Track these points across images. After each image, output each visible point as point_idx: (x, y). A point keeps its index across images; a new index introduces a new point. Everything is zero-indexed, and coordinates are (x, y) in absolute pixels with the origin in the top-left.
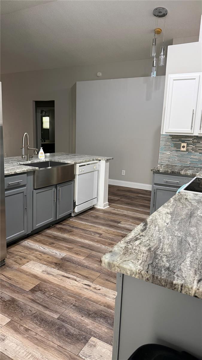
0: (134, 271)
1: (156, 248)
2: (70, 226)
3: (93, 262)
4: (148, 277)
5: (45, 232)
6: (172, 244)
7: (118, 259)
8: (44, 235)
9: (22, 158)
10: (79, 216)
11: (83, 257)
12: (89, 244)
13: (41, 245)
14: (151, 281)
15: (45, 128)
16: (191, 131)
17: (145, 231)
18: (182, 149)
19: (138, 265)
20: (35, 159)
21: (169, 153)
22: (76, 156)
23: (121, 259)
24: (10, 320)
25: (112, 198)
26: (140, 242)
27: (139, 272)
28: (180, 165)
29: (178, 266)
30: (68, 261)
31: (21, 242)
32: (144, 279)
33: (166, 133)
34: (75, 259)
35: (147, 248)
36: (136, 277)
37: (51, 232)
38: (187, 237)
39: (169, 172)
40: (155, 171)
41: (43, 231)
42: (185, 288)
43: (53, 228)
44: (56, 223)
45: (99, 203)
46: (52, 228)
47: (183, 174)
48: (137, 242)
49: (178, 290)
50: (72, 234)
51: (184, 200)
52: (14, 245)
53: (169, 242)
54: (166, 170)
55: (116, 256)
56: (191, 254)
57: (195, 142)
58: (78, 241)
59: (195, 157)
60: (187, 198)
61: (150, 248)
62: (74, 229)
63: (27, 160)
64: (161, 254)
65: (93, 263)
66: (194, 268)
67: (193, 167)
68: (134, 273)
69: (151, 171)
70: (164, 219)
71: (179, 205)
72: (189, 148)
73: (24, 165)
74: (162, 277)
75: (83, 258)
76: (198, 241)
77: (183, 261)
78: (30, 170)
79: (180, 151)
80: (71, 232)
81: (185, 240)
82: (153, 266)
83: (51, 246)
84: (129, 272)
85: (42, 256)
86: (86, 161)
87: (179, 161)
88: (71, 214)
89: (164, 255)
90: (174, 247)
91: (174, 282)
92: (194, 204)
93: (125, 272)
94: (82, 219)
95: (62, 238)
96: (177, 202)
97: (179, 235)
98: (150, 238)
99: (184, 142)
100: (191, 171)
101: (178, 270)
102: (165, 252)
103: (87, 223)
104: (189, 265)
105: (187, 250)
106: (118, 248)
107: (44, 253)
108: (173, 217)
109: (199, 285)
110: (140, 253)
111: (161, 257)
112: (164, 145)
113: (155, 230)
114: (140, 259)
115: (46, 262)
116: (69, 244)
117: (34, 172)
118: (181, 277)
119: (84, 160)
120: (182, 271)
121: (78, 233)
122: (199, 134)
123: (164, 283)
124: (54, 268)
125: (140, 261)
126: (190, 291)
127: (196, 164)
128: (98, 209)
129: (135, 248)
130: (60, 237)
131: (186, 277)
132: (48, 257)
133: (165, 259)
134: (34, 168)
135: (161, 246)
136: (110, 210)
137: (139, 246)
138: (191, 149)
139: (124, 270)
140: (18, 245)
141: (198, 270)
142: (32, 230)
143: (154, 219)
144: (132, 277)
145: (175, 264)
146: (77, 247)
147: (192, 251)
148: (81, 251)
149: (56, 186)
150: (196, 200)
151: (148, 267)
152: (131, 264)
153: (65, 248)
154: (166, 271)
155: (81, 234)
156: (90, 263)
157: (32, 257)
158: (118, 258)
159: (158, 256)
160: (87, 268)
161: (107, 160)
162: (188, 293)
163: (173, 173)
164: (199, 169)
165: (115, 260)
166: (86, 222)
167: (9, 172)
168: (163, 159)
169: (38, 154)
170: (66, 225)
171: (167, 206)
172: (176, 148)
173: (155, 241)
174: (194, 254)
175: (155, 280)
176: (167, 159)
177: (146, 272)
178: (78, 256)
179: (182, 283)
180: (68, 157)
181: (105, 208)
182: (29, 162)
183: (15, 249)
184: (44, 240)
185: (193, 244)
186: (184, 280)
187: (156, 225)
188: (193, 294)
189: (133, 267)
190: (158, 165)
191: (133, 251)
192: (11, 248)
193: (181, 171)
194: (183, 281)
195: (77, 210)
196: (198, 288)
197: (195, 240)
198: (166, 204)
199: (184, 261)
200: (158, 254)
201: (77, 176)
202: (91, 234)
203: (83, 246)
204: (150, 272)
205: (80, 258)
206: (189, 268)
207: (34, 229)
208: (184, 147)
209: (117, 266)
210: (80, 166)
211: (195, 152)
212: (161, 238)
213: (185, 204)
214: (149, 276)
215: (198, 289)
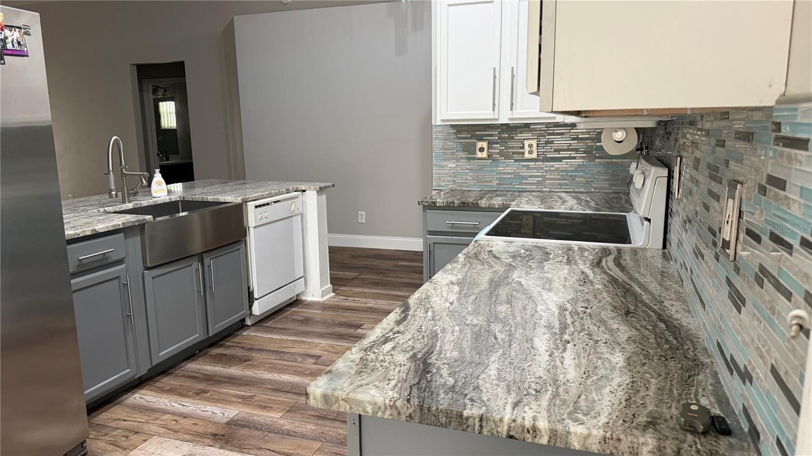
0: (379, 403)
1: (427, 352)
2: (243, 348)
3: (305, 420)
4: (411, 410)
5: (183, 369)
6: (462, 341)
7: (345, 385)
8: (180, 376)
9: (111, 196)
10: (265, 323)
11: (280, 412)
12: (291, 383)
13: (176, 398)
14: (417, 419)
15: (166, 127)
16: (494, 115)
17: (405, 323)
18: (479, 155)
19: (389, 389)
20: (142, 198)
21: (454, 166)
22: (247, 186)
23: (352, 384)
25: (341, 274)
26: (393, 345)
27: (392, 403)
28: (478, 189)
29: (473, 381)
30: (243, 426)
31: (125, 396)
32: (403, 417)
33: (443, 121)
34: (261, 420)
35: (408, 355)
36: (386, 417)
37: (199, 367)
38: (491, 324)
39: (456, 205)
40: (426, 204)
41: (177, 368)
42: (487, 423)
43: (202, 358)
44: (210, 343)
45: (310, 289)
46: (200, 357)
47: (483, 206)
48: (388, 346)
49: (474, 429)
50: (250, 365)
51: (485, 255)
52: (106, 407)
53: (455, 337)
54: (450, 200)
55: (339, 379)
56: (500, 355)
57: (505, 138)
58: (264, 380)
59: (508, 170)
60: (491, 251)
61: (415, 354)
62: (254, 354)
63: (124, 202)
64: (437, 363)
65: (303, 423)
66: (506, 380)
67: (504, 191)
68: (380, 408)
69: (419, 204)
70: (445, 294)
71: (475, 266)
72: (493, 151)
73: (115, 212)
74: (440, 407)
75: (280, 415)
76: (513, 329)
77: (483, 371)
78: (132, 222)
79: (474, 159)
80: (246, 361)
81: (486, 330)
82: (421, 388)
83: (200, 399)
84: (369, 409)
85: (180, 423)
86: (270, 194)
87: (475, 180)
88: (244, 320)
89: (444, 363)
90: (465, 346)
91: (466, 413)
92: (505, 260)
93: (361, 409)
94: (271, 329)
95: (225, 377)
96: (471, 260)
97: (476, 322)
98: (415, 335)
99: (481, 140)
100: (500, 199)
101: (474, 390)
102: (447, 358)
103: (284, 337)
104: (494, 378)
105: (491, 350)
106: (346, 362)
107: (185, 416)
108: (464, 290)
109: (515, 413)
110: (392, 367)
111: (438, 369)
112: (441, 149)
113: (426, 317)
114: (392, 378)
115: (191, 434)
116: (242, 388)
117: (141, 227)
118: (479, 401)
119: (265, 191)
120: (481, 390)
121: (266, 361)
122: (510, 119)
123: (444, 419)
124: (210, 446)
125: (393, 383)
126: (497, 426)
127: (511, 184)
128: (310, 302)
129: (382, 358)
130: (221, 376)
131: (488, 400)
132: (194, 424)
133: (445, 372)
134: (141, 217)
135: (438, 348)
136: (335, 301)
137: (392, 353)
138: (498, 153)
139: (358, 405)
140: (116, 407)
141: (514, 383)
142: (149, 367)
143: (424, 297)
144: (377, 417)
145: (466, 378)
146: (264, 393)
147: (501, 350)
148: (274, 400)
149: (201, 257)
150: (509, 252)
151: (409, 391)
152: (373, 391)
153: (234, 399)
154: (448, 394)
155: (271, 364)
156: (297, 424)
157: (154, 428)
158: (344, 383)
159: (430, 367)
160: (291, 435)
161: (321, 188)
162: (495, 433)
163: (464, 207)
164: (517, 194)
165: (339, 388)
166: (282, 334)
167: (77, 231)
168: (442, 179)
169: (149, 185)
170: (232, 346)
171: (451, 270)
172: (467, 153)
173: (426, 338)
174: (506, 354)
175: (426, 415)
176: (451, 179)
177: (406, 402)
178: (268, 411)
179: (481, 412)
180: (226, 188)
181: (325, 298)
182: (130, 206)
183: (108, 416)
184: (181, 386)
185: (504, 336)
186: (485, 406)
187: (428, 308)
188: (505, 433)
189: (377, 395)
190: (434, 192)
191: (378, 365)
192: (99, 415)
193: (480, 199)
194: (484, 408)
195: (258, 309)
196: (513, 417)
197: (507, 329)
198: (449, 266)
199: (486, 371)
200: (430, 363)
201: (252, 230)
202: (296, 360)
203: (279, 388)
204: (415, 401)
205: (274, 417)
206: (495, 382)
207: (154, 365)
208: (482, 150)
209: (343, 400)
210: (256, 207)
211: (505, 159)
212: (439, 332)
213: (487, 262)
214: (413, 408)
215: (514, 421)
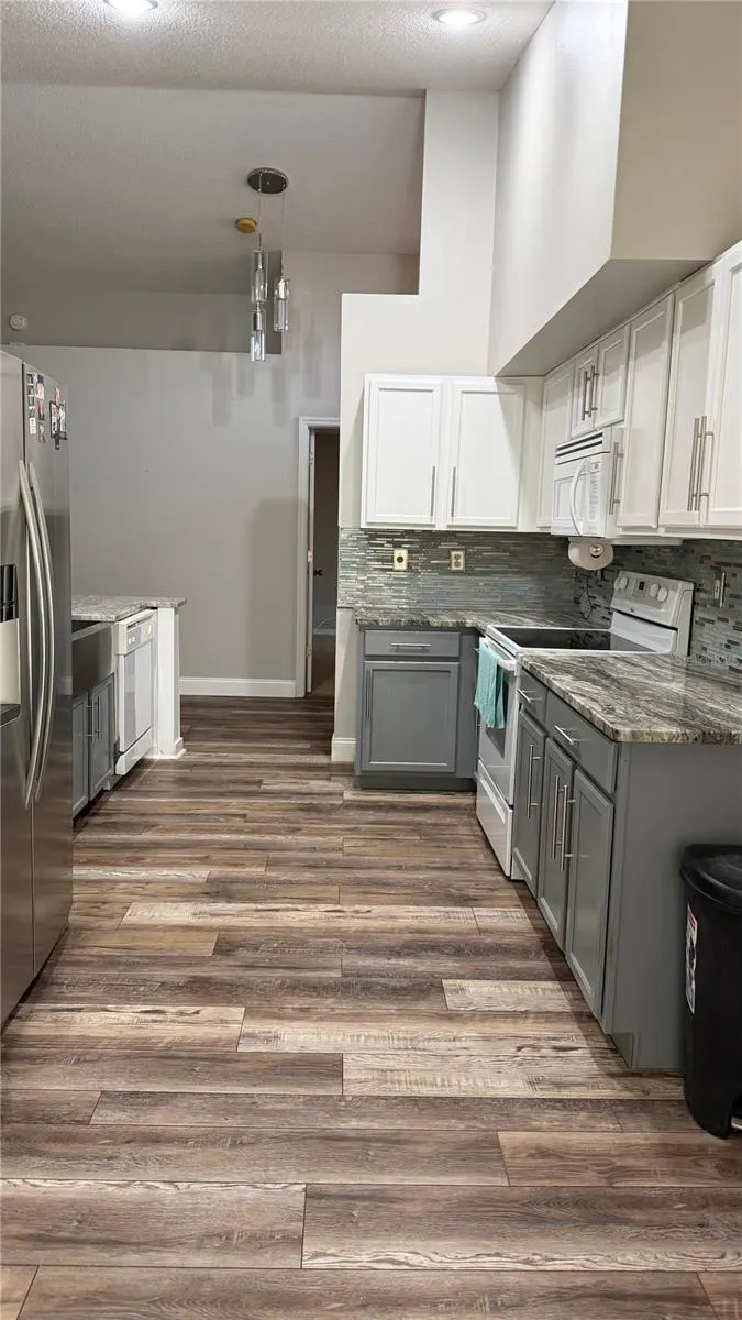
2: (130, 814)
11: (258, 866)
16: (430, 519)
18: (397, 566)
21: (365, 578)
24: (243, 1009)
33: (369, 524)
37: (95, 836)
39: (403, 624)
40: (366, 623)
47: (435, 624)
50: (163, 829)
57: (427, 547)
58: (201, 841)
59: (430, 585)
62: (155, 819)
72: (413, 562)
75: (260, 868)
79: (391, 570)
83: (143, 866)
85: (149, 888)
94: (141, 793)
95: (147, 844)
99: (399, 548)
107: (146, 883)
112: (349, 557)
115: (177, 896)
116: (183, 851)
122: (449, 526)
128: (160, 762)
130: (140, 843)
132: (168, 888)
136: (195, 758)
138: (420, 565)
146: (218, 853)
148: (237, 857)
153: (188, 862)
155: (190, 826)
157: (120, 896)
163: (413, 625)
168: (350, 594)
170: (113, 813)
172: (382, 563)
178: (243, 868)
181: (178, 755)
184: (100, 857)
201: (121, 658)
202: (218, 820)
205: (257, 871)
208: (400, 560)
211: (426, 572)
